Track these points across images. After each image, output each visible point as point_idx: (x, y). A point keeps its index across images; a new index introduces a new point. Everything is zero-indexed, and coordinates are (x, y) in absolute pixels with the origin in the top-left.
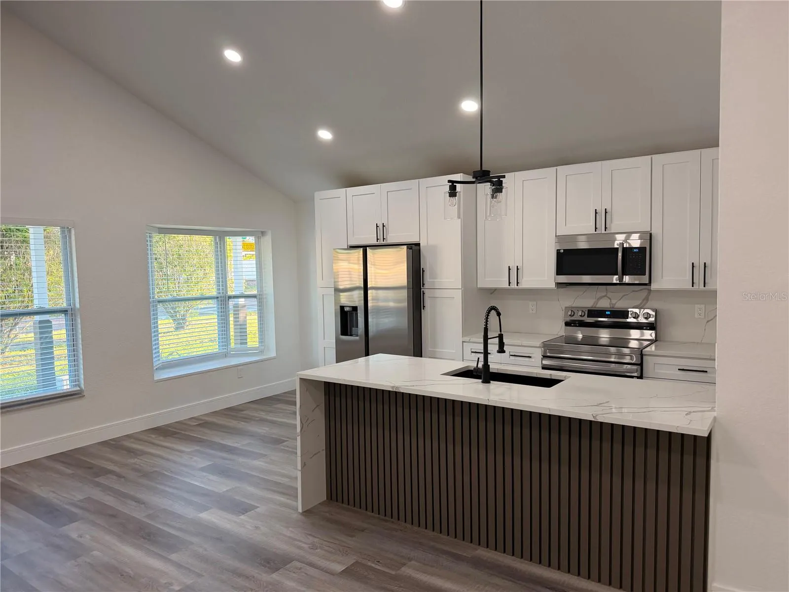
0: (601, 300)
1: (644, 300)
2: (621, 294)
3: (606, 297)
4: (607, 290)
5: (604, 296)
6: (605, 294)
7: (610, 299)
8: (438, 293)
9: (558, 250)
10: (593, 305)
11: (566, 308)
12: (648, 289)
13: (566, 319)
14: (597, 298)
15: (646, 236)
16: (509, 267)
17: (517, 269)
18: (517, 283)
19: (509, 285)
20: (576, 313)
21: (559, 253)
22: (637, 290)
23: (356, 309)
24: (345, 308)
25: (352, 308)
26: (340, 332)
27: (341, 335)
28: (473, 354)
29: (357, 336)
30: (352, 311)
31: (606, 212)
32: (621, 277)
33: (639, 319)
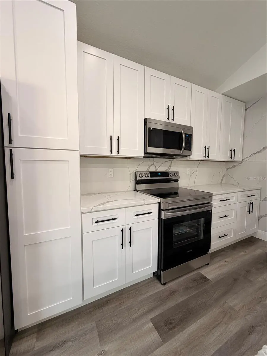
0: (151, 167)
2: (160, 163)
4: (154, 161)
7: (155, 167)
9: (149, 128)
10: (147, 170)
11: (135, 173)
12: (171, 161)
13: (138, 179)
14: (149, 165)
15: (191, 128)
16: (111, 136)
17: (118, 140)
18: (118, 152)
19: (111, 153)
20: (144, 175)
21: (149, 130)
22: (167, 161)
28: (96, 224)
31: (173, 109)
32: (183, 151)
33: (173, 176)
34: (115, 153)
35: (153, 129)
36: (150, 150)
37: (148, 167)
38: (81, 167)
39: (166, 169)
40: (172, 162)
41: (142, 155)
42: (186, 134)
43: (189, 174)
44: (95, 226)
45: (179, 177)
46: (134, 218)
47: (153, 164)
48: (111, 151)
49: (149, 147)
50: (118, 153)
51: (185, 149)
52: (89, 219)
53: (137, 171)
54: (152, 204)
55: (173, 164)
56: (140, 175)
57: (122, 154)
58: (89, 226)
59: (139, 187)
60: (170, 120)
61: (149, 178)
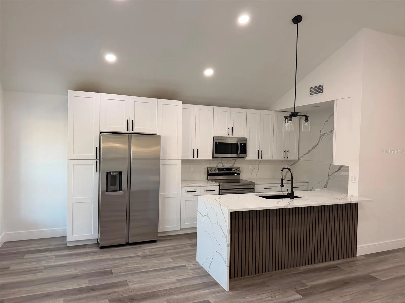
1: (234, 163)
2: (226, 162)
4: (221, 160)
5: (220, 163)
6: (220, 161)
8: (167, 162)
9: (216, 143)
11: (208, 168)
13: (209, 172)
15: (246, 139)
16: (194, 149)
17: (197, 150)
18: (197, 157)
21: (216, 144)
23: (121, 173)
24: (112, 173)
25: (117, 173)
26: (105, 189)
27: (106, 192)
28: (187, 193)
29: (120, 190)
30: (117, 175)
31: (232, 129)
32: (239, 155)
33: (235, 171)
34: (195, 158)
35: (218, 143)
36: (216, 155)
37: (217, 164)
38: (182, 165)
39: (231, 166)
41: (211, 158)
42: (241, 144)
43: (251, 169)
45: (240, 171)
46: (204, 192)
47: (221, 162)
48: (194, 157)
49: (216, 153)
50: (197, 158)
51: (240, 153)
52: (184, 190)
53: (209, 167)
54: (215, 186)
55: (236, 161)
56: (211, 170)
57: (199, 158)
58: (184, 193)
59: (210, 177)
60: (231, 136)
61: (217, 172)
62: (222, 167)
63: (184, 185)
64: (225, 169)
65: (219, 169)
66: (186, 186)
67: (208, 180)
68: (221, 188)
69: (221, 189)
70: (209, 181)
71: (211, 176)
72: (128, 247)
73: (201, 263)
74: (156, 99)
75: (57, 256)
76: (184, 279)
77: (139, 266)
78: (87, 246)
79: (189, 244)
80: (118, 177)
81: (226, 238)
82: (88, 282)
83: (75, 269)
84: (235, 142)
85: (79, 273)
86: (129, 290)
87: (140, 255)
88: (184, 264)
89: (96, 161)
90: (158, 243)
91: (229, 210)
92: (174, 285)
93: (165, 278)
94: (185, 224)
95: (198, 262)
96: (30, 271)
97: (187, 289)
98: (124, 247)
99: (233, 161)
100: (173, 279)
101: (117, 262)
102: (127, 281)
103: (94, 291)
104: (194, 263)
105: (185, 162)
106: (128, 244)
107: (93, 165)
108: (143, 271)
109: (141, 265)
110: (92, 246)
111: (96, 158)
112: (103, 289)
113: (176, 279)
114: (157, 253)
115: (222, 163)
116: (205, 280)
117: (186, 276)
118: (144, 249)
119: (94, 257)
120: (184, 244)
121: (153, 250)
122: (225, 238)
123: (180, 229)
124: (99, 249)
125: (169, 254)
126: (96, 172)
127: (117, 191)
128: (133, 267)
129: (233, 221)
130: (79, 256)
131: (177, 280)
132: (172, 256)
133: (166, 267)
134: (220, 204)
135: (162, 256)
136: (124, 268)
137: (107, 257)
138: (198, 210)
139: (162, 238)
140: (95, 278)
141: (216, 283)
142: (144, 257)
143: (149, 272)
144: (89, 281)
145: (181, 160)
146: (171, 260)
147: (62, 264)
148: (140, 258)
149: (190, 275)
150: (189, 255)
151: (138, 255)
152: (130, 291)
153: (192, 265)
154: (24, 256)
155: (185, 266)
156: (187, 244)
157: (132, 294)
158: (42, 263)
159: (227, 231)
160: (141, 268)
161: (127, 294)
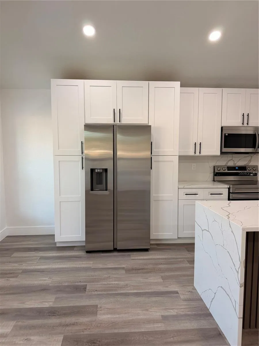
0: (230, 162)
1: (249, 161)
2: (239, 159)
3: (232, 160)
4: (232, 156)
5: (231, 160)
6: (231, 158)
7: (234, 161)
8: (161, 158)
9: (225, 134)
10: (226, 164)
11: (214, 166)
12: (251, 156)
13: (216, 172)
14: (228, 160)
16: (195, 143)
17: (200, 144)
18: (200, 152)
19: (195, 154)
20: (222, 168)
21: (225, 136)
22: (246, 156)
23: (106, 170)
24: (96, 170)
25: (102, 170)
26: (90, 188)
27: (91, 191)
28: (186, 196)
29: (106, 190)
30: (102, 172)
31: (248, 115)
32: (257, 149)
33: (252, 170)
34: (198, 153)
35: (228, 134)
36: (225, 150)
37: (226, 162)
38: (179, 162)
39: (245, 163)
40: (252, 158)
41: (219, 153)
44: (185, 197)
45: (258, 171)
46: (209, 196)
48: (195, 152)
49: (224, 147)
50: (200, 154)
52: (182, 192)
53: (216, 165)
54: (223, 189)
55: (252, 159)
56: (218, 169)
57: (202, 154)
58: (182, 196)
59: (217, 178)
60: (245, 125)
61: (227, 171)
62: (233, 165)
63: (182, 186)
64: (237, 168)
65: (229, 168)
66: (184, 187)
67: (214, 181)
68: (231, 191)
69: (231, 193)
70: (216, 183)
71: (218, 176)
72: (116, 254)
73: (199, 291)
74: (148, 82)
75: (42, 258)
76: (174, 316)
77: (119, 283)
78: (75, 249)
79: (187, 259)
80: (104, 174)
81: (238, 272)
82: (53, 300)
83: (50, 277)
84: (251, 132)
85: (51, 285)
86: (94, 323)
87: (125, 266)
88: (176, 290)
89: (82, 157)
90: (150, 252)
91: (243, 229)
92: (156, 325)
93: (147, 310)
94: (184, 232)
95: (196, 289)
96: (6, 274)
97: (173, 337)
98: (111, 253)
99: (248, 157)
100: (156, 313)
101: (97, 273)
102: (97, 306)
103: (54, 316)
104: (190, 288)
105: (182, 159)
106: (115, 250)
107: (80, 162)
108: (122, 292)
109: (122, 283)
110: (81, 248)
111: (82, 154)
112: (65, 315)
113: (161, 314)
114: (146, 267)
115: (233, 160)
116: (203, 324)
117: (176, 311)
118: (132, 260)
119: (76, 264)
120: (181, 258)
121: (141, 261)
122: (237, 274)
123: (177, 238)
124: (85, 253)
125: (160, 270)
126: (82, 169)
127: (104, 190)
128: (112, 284)
129: (251, 244)
130: (61, 261)
131: (162, 316)
132: (163, 274)
133: (152, 291)
134: (228, 216)
135: (150, 272)
136: (102, 284)
137: (88, 266)
138: (196, 220)
139: (156, 246)
140: (64, 295)
141: (220, 334)
142: (129, 271)
143: (129, 295)
144: (56, 298)
145: (178, 157)
146: (161, 280)
147: (40, 269)
148: (124, 272)
149: (182, 310)
150: (184, 276)
151: (123, 266)
152: (96, 325)
153: (187, 293)
154: (12, 254)
155: (177, 293)
156: (185, 258)
157: (95, 331)
158: (24, 265)
159: (239, 263)
160: (121, 288)
161: (89, 331)
